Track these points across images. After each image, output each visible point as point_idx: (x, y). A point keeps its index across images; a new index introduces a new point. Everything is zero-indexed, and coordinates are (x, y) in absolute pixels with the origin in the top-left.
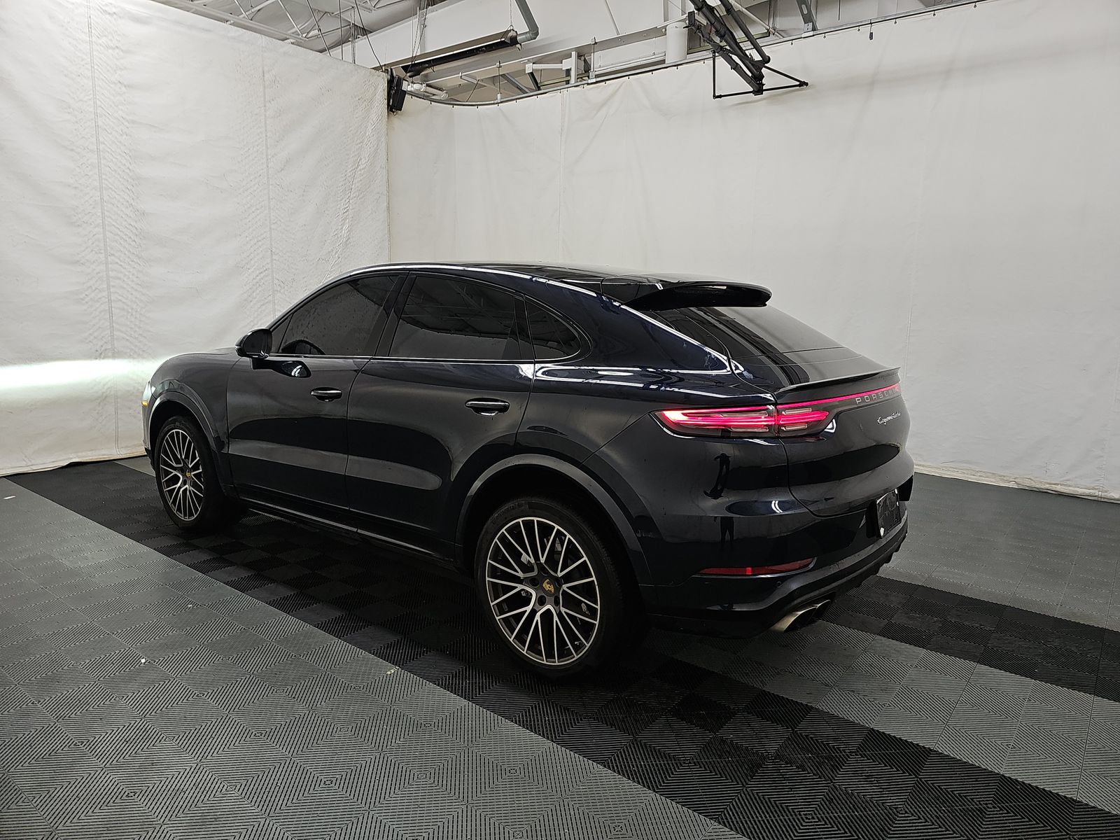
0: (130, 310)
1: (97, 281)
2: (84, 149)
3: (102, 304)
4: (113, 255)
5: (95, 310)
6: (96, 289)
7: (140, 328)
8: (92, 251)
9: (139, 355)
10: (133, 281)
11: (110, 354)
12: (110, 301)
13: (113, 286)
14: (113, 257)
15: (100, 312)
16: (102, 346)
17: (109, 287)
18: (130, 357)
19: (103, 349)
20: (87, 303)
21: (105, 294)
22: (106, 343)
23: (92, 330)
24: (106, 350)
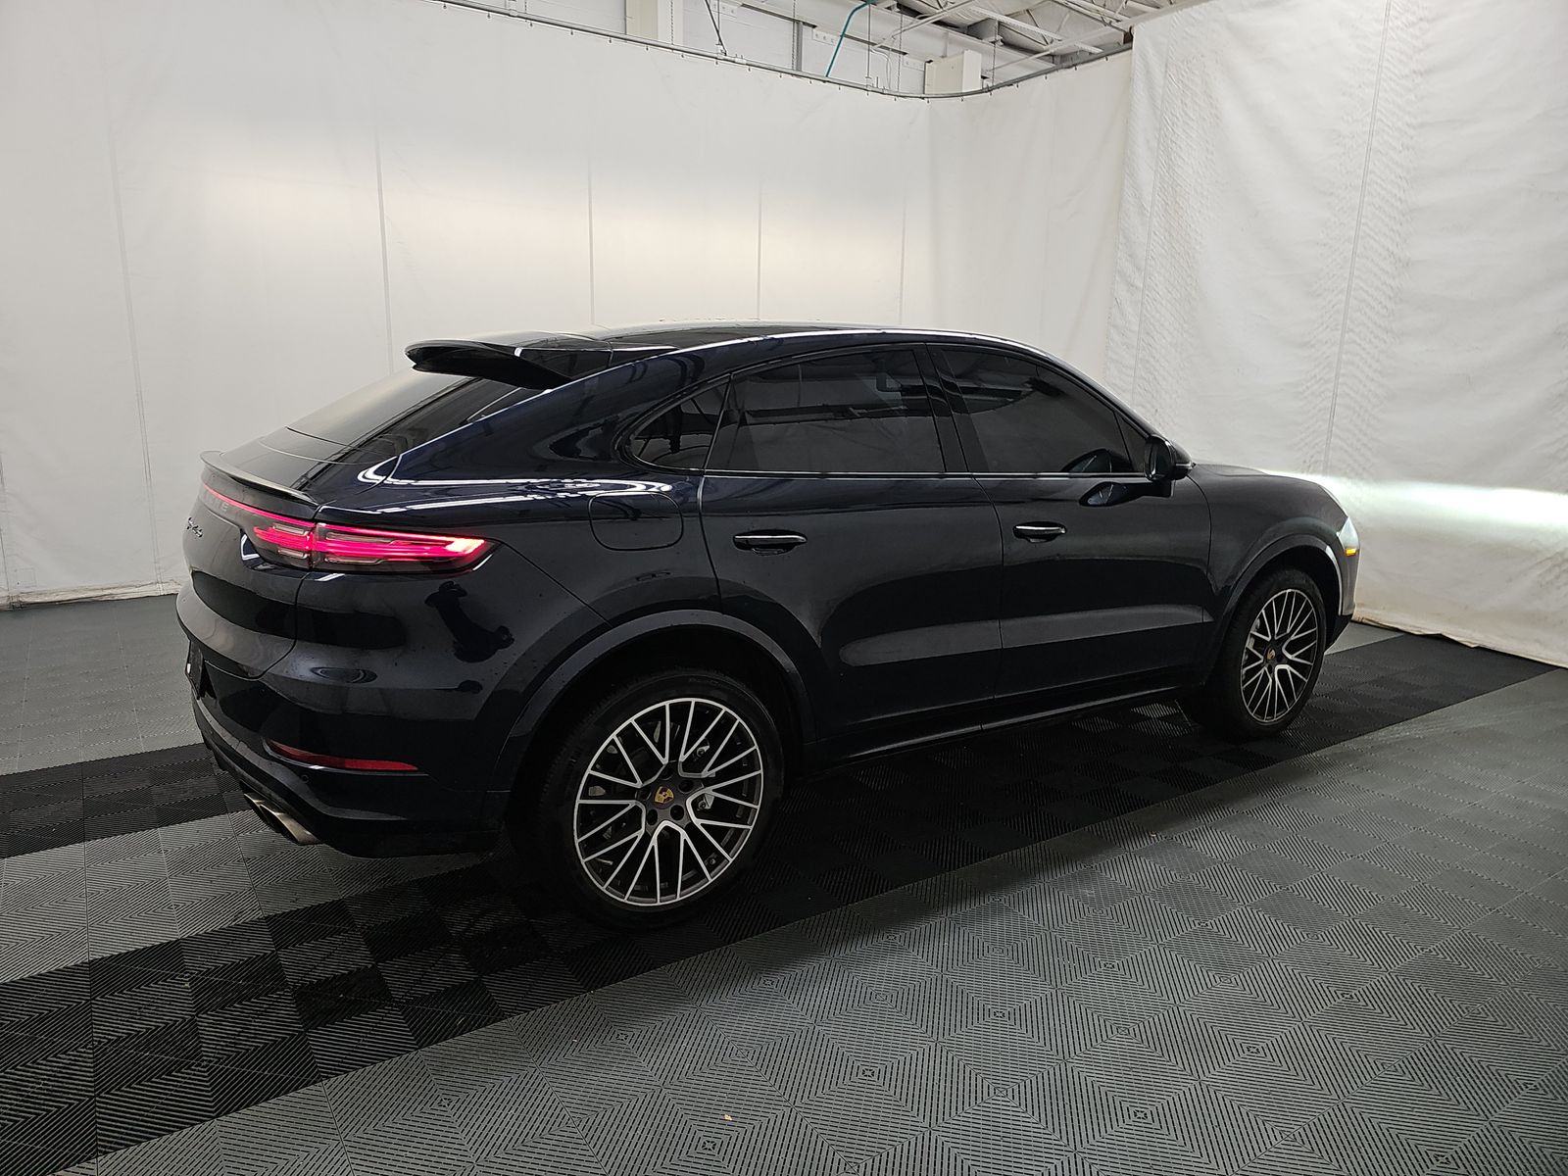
0: (1357, 409)
1: (1324, 368)
2: (1346, 188)
3: (1323, 400)
4: (1352, 330)
5: (1314, 408)
6: (1321, 379)
7: (1365, 435)
8: (1327, 327)
9: (1357, 474)
10: (1370, 366)
11: (1321, 468)
12: (1335, 395)
13: (1343, 375)
14: (1351, 334)
15: (1320, 411)
16: (1312, 456)
17: (1337, 376)
18: (1345, 475)
19: (1313, 459)
20: (1306, 398)
21: (1330, 386)
22: (1318, 452)
23: (1304, 435)
24: (1316, 462)
